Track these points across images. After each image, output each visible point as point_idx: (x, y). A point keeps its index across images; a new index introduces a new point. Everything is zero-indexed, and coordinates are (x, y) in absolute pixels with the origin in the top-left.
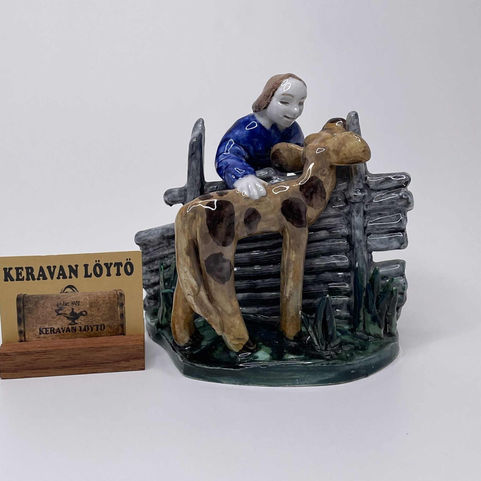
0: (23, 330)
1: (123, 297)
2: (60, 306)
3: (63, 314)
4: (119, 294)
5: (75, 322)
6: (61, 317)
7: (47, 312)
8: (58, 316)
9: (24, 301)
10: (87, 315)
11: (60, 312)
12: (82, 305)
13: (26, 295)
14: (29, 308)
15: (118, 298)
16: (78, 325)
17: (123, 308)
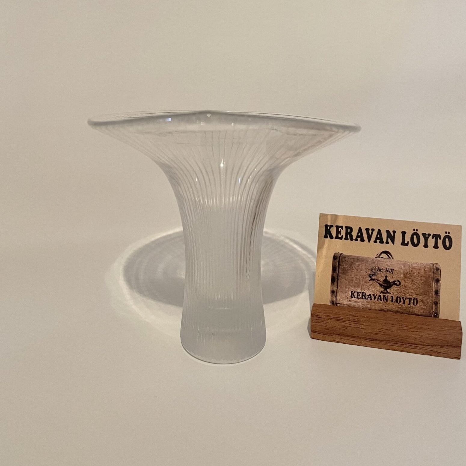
0: (335, 291)
1: (440, 273)
2: (374, 271)
3: (376, 280)
4: (435, 268)
5: (387, 291)
6: (374, 282)
7: (360, 275)
8: (371, 282)
9: (340, 261)
10: (401, 286)
11: (373, 277)
12: (396, 274)
13: (342, 255)
14: (344, 268)
15: (434, 272)
16: (390, 294)
17: (439, 284)
